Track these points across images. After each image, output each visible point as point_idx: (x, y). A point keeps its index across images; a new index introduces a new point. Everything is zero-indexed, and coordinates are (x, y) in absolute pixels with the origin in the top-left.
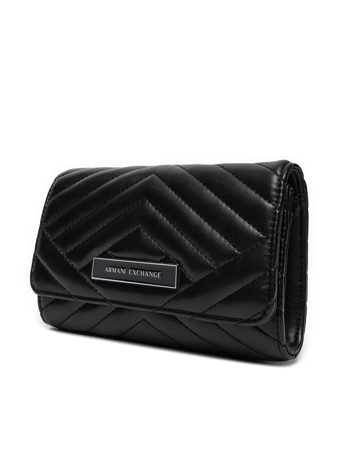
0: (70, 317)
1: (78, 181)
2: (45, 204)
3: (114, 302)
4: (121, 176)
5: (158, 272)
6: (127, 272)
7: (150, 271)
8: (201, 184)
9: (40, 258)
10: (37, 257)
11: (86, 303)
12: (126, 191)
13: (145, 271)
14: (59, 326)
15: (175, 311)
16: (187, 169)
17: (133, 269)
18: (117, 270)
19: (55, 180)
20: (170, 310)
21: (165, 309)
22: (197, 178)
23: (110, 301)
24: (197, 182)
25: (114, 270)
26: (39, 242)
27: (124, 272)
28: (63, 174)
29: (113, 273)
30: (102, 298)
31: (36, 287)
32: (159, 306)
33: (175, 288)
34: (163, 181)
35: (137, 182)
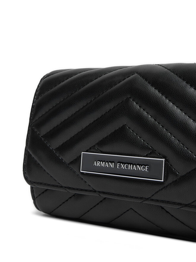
0: (61, 205)
1: (63, 82)
2: (33, 104)
3: (104, 193)
4: (104, 76)
5: (145, 166)
6: (115, 166)
7: (138, 164)
8: (184, 83)
9: (31, 153)
10: (28, 152)
11: (75, 194)
12: (109, 90)
13: (133, 165)
14: (51, 213)
15: (163, 201)
16: (169, 68)
17: (121, 163)
18: (105, 164)
19: (41, 81)
20: (157, 201)
21: (152, 200)
22: (180, 77)
23: (99, 192)
24: (180, 80)
25: (103, 164)
26: (29, 138)
27: (112, 165)
28: (48, 75)
29: (101, 167)
30: (91, 189)
31: (29, 179)
32: (146, 197)
33: (163, 181)
34: (146, 80)
35: (120, 82)
